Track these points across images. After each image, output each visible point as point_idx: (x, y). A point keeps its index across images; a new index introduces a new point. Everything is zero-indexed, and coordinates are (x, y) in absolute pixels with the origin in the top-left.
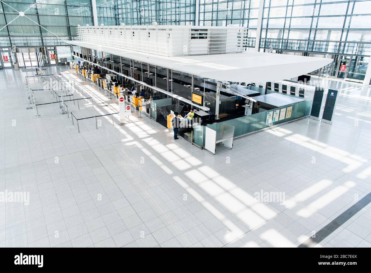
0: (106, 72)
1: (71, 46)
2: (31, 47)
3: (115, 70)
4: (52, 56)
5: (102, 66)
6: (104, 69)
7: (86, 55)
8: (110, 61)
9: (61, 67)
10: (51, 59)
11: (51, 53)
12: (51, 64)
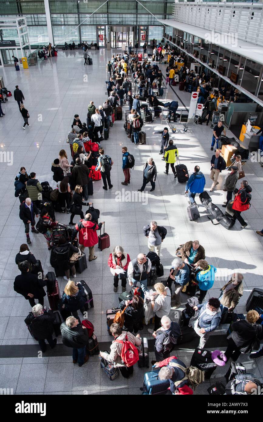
0: (192, 60)
1: (164, 26)
2: (124, 26)
3: (200, 59)
4: (142, 37)
5: (189, 53)
6: (191, 57)
7: (177, 38)
8: (199, 48)
9: (149, 50)
10: (141, 39)
11: (142, 33)
12: (141, 46)
